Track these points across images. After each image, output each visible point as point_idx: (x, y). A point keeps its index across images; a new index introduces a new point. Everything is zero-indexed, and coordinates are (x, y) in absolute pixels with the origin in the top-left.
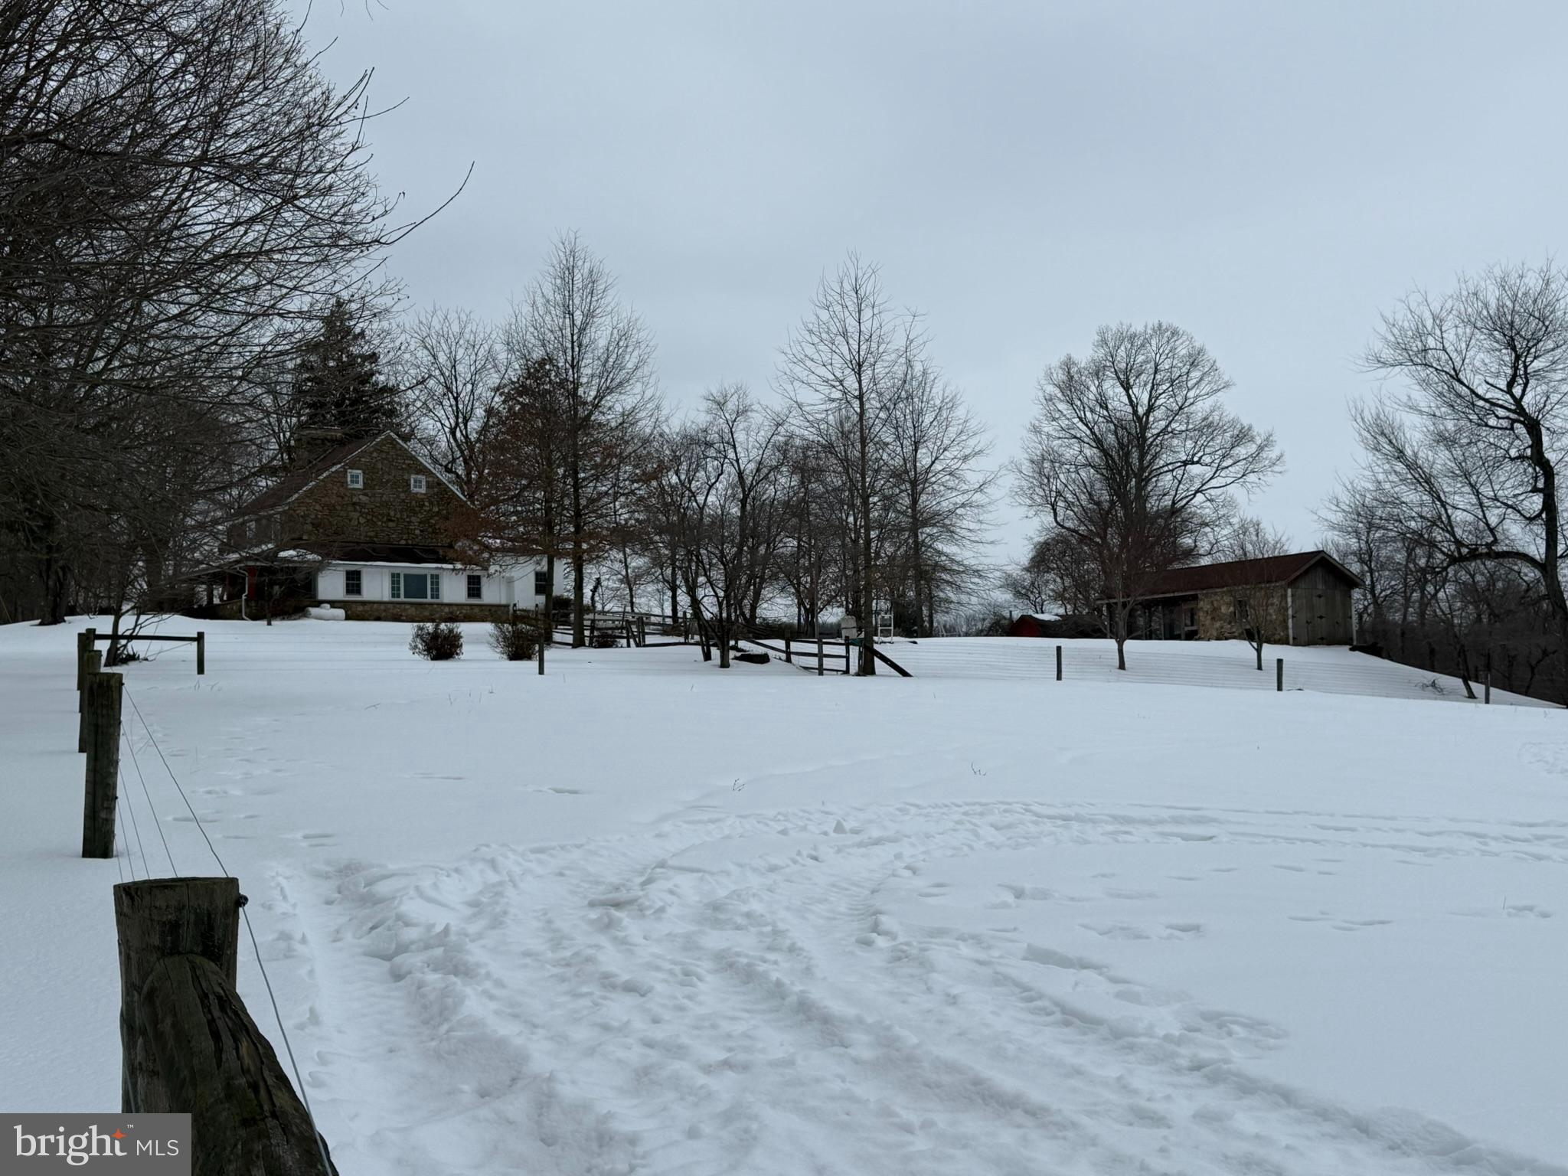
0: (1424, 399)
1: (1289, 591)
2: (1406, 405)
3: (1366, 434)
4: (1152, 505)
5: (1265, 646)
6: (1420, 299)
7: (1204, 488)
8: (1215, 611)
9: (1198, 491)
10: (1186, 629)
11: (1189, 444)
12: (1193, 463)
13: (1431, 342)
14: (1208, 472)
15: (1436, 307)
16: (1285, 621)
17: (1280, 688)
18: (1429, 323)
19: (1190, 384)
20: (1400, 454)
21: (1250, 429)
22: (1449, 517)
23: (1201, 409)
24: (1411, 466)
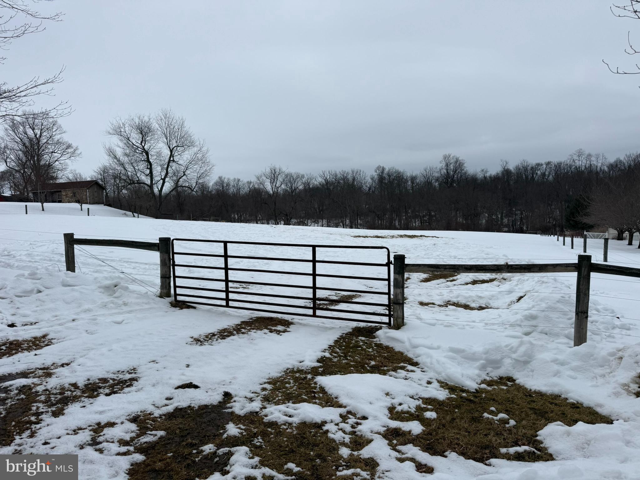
1: (88, 190)
2: (117, 146)
3: (106, 151)
4: (42, 163)
5: (83, 205)
6: (119, 119)
7: (58, 160)
8: (66, 195)
9: (56, 161)
10: (58, 200)
11: (53, 147)
12: (55, 153)
13: (122, 130)
14: (60, 156)
15: (123, 121)
16: (87, 198)
17: (88, 215)
18: (122, 125)
19: (54, 130)
20: (115, 157)
21: (71, 144)
22: (128, 173)
24: (118, 161)
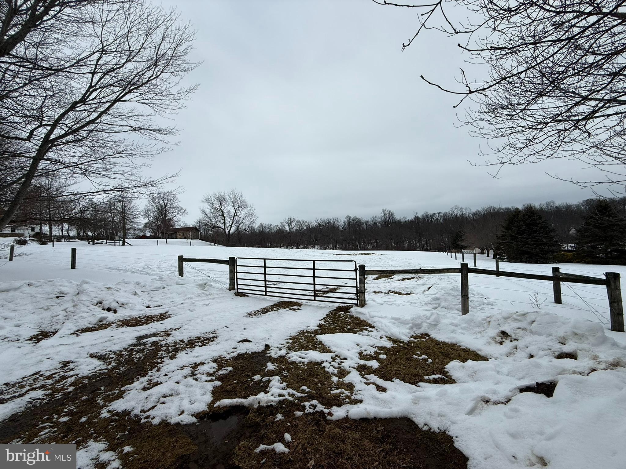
0: (209, 207)
1: (191, 232)
4: (167, 218)
5: (188, 240)
8: (179, 235)
9: (174, 217)
10: (175, 237)
11: (173, 209)
12: (174, 212)
14: (176, 214)
15: (210, 195)
16: (190, 236)
17: (191, 245)
19: (174, 201)
20: (206, 214)
21: (183, 208)
22: (212, 223)
23: (175, 205)
24: (207, 216)
